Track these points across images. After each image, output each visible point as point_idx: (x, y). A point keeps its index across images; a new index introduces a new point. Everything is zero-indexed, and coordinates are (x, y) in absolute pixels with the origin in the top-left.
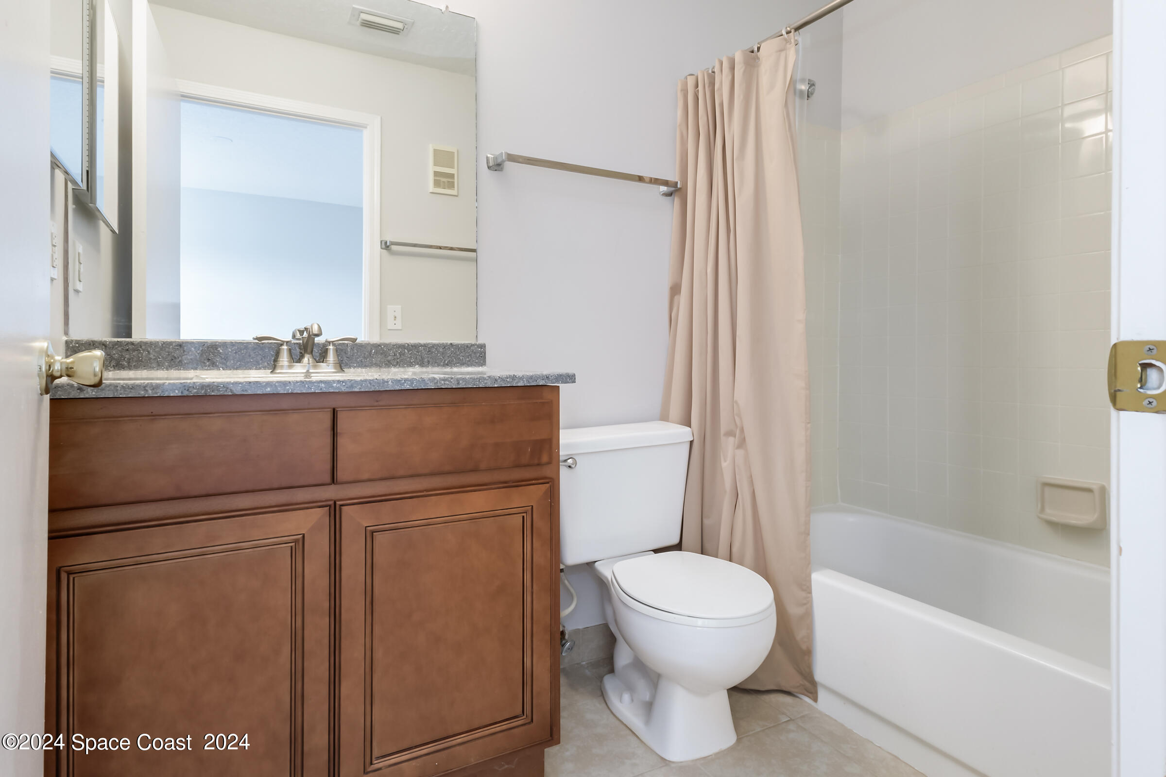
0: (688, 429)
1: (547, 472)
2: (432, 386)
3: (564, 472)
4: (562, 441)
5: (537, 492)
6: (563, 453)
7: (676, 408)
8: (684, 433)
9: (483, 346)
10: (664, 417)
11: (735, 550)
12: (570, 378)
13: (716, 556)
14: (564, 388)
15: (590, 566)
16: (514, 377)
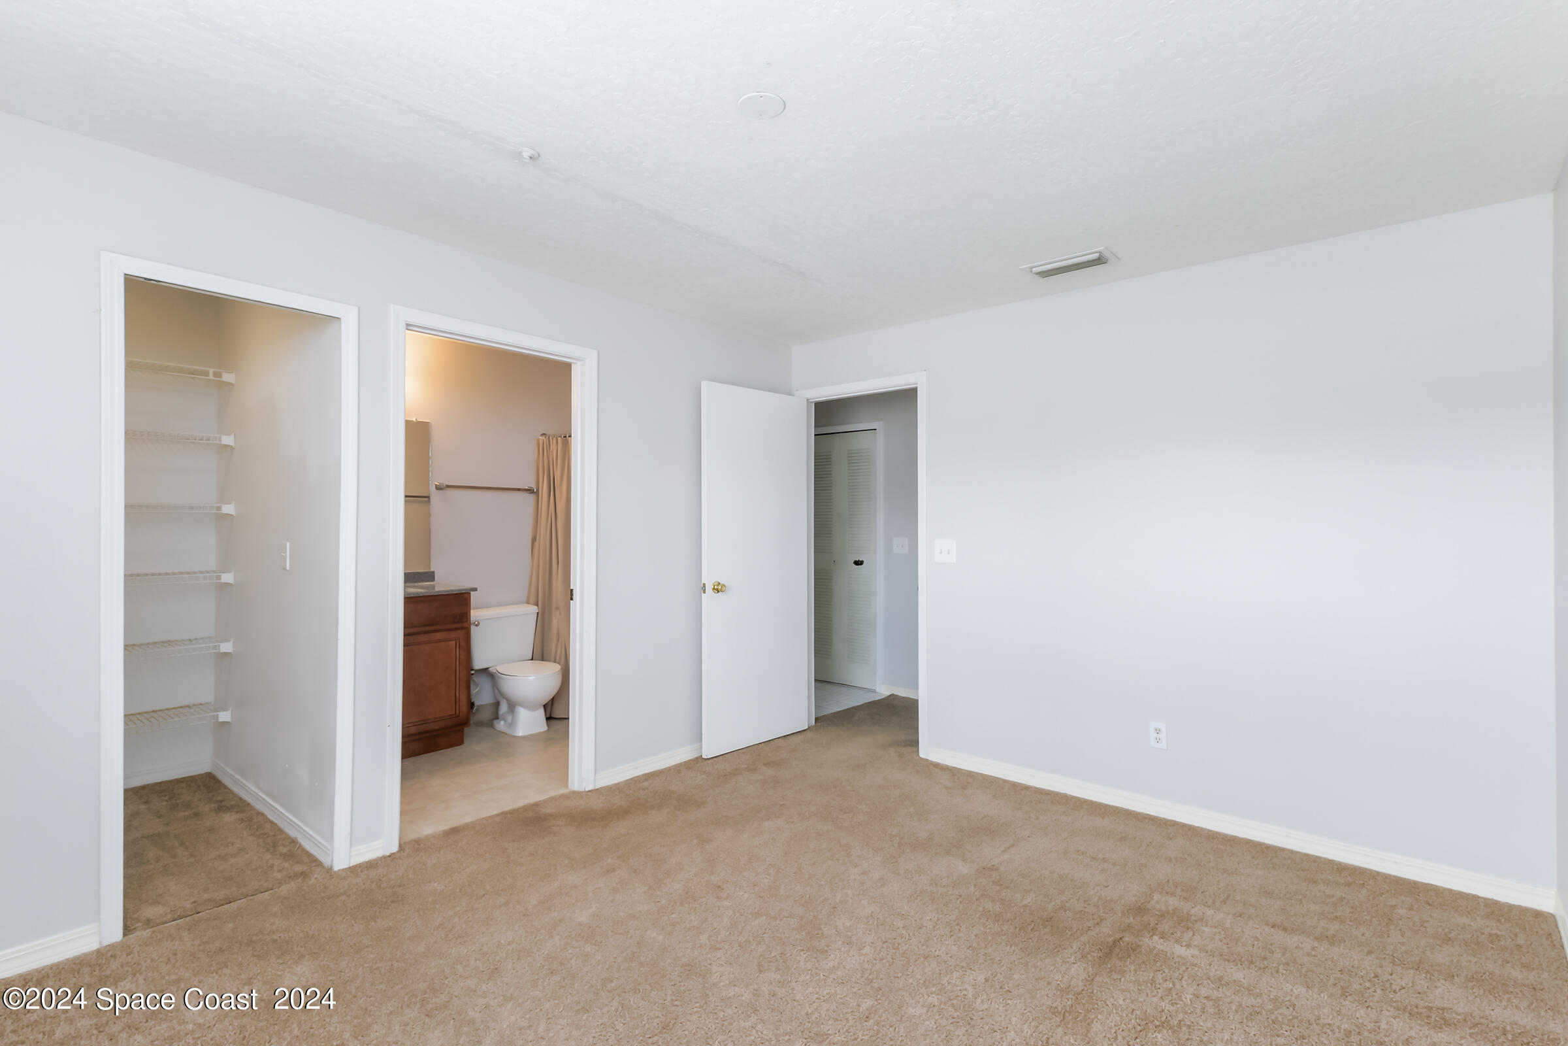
0: (536, 607)
1: (466, 625)
2: (421, 595)
3: (473, 628)
4: (471, 615)
5: (460, 634)
6: (472, 620)
7: (532, 599)
8: (534, 609)
9: (433, 572)
10: (528, 602)
11: (557, 658)
12: (475, 589)
13: (549, 661)
14: (472, 593)
15: (486, 669)
16: (452, 590)
